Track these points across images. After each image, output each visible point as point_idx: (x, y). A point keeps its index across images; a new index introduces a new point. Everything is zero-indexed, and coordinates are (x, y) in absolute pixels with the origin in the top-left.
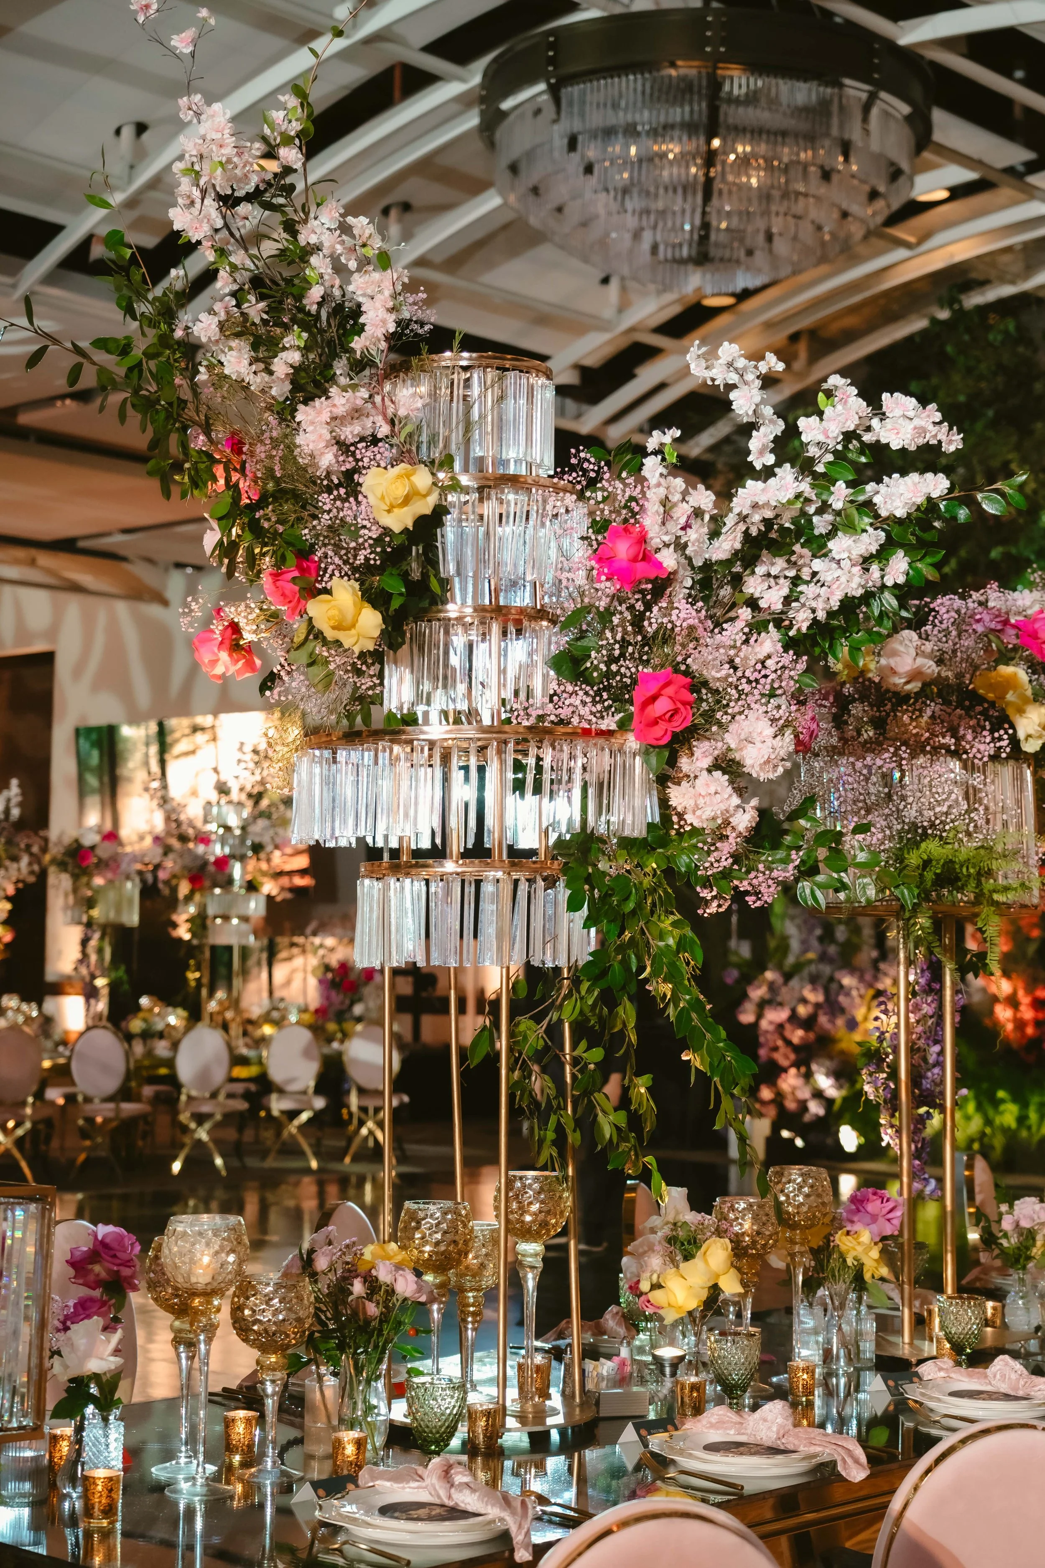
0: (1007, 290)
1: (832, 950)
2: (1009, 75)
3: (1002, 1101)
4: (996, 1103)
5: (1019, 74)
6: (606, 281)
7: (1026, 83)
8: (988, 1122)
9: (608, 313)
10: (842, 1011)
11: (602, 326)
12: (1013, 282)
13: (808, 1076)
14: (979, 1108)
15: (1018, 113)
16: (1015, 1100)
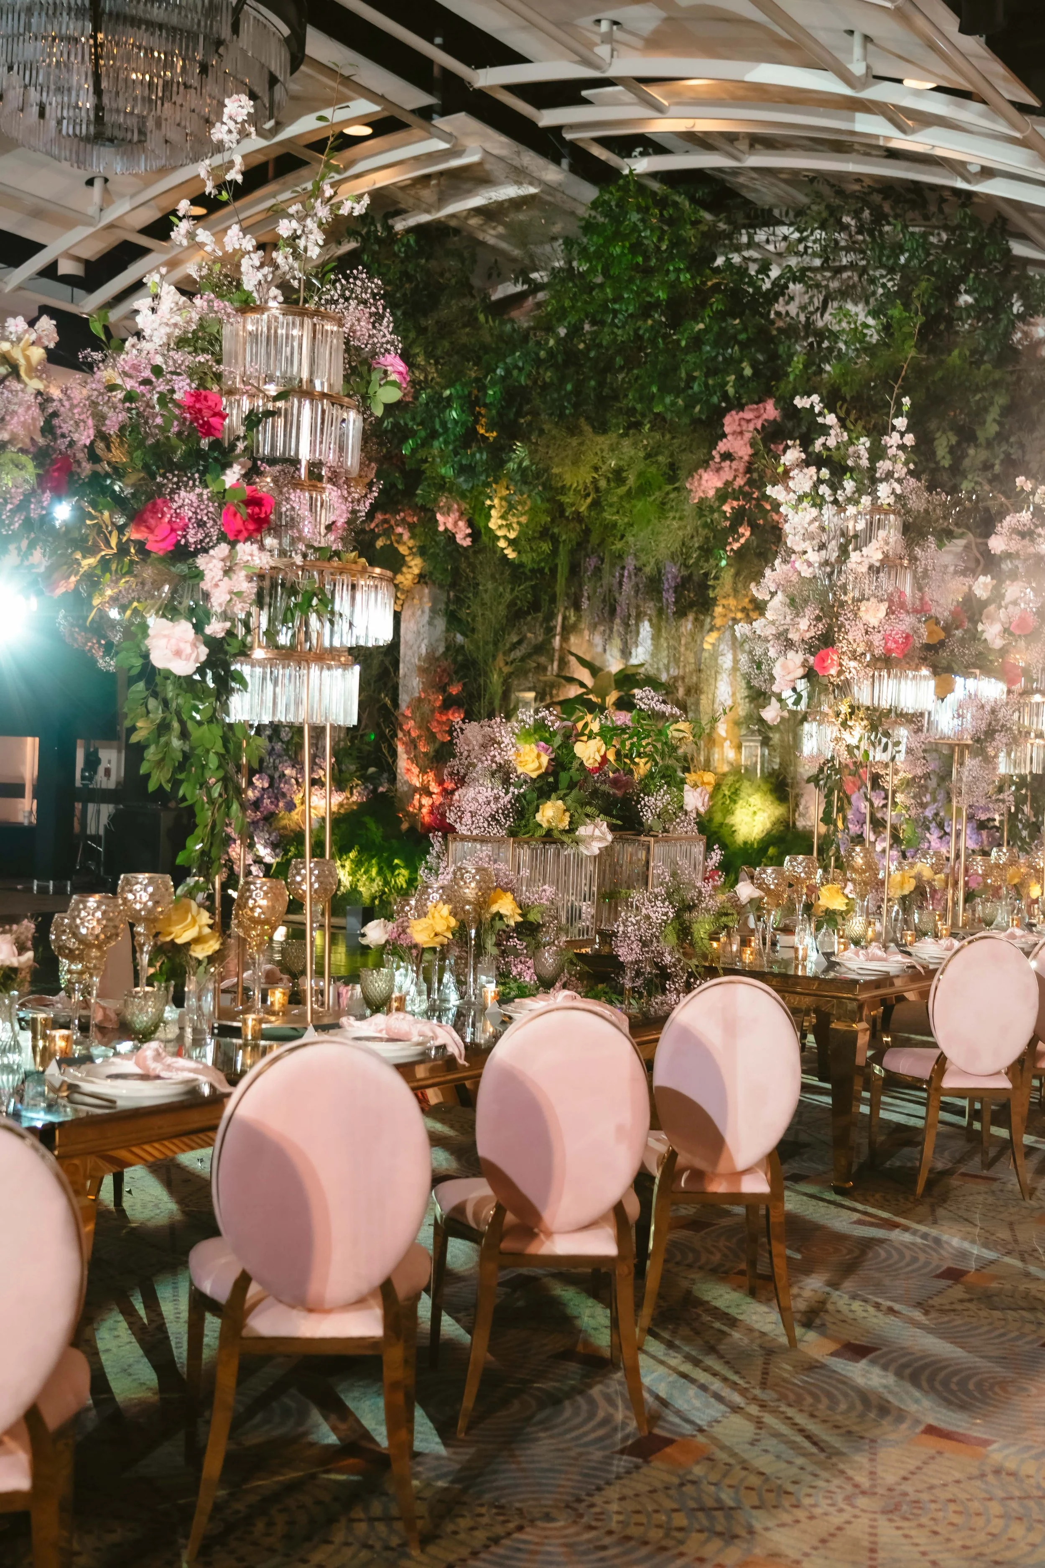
0: (424, 218)
1: (278, 746)
2: (431, 41)
3: (397, 866)
4: (393, 868)
5: (438, 40)
6: (90, 182)
7: (443, 47)
8: (386, 883)
9: (92, 210)
10: (284, 795)
11: (87, 221)
12: (428, 212)
13: (251, 846)
14: (380, 872)
15: (436, 71)
16: (406, 867)
